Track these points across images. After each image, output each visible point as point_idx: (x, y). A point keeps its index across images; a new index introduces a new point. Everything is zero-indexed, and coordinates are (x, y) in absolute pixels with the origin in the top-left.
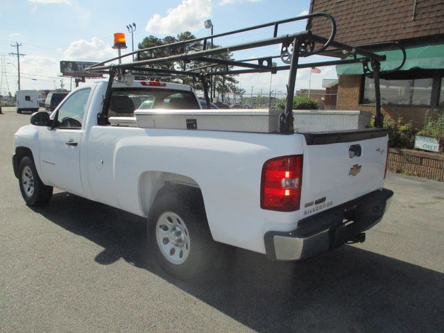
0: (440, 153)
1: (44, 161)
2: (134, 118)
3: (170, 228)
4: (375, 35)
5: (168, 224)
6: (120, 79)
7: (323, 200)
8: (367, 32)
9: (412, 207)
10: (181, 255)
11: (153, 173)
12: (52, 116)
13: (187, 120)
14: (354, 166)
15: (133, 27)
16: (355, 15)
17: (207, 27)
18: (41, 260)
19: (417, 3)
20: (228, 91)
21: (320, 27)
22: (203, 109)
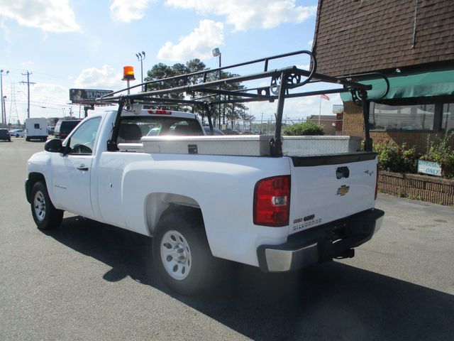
0: (442, 177)
1: (56, 186)
2: (141, 145)
3: (173, 246)
4: (377, 62)
5: (172, 243)
6: (128, 108)
7: (312, 217)
8: (369, 59)
9: (411, 229)
10: (183, 271)
11: (158, 194)
12: (64, 143)
13: (189, 146)
14: (342, 186)
15: (143, 55)
16: (358, 43)
17: (215, 55)
18: (53, 277)
19: (416, 32)
20: (238, 118)
21: (324, 55)
22: (208, 135)
